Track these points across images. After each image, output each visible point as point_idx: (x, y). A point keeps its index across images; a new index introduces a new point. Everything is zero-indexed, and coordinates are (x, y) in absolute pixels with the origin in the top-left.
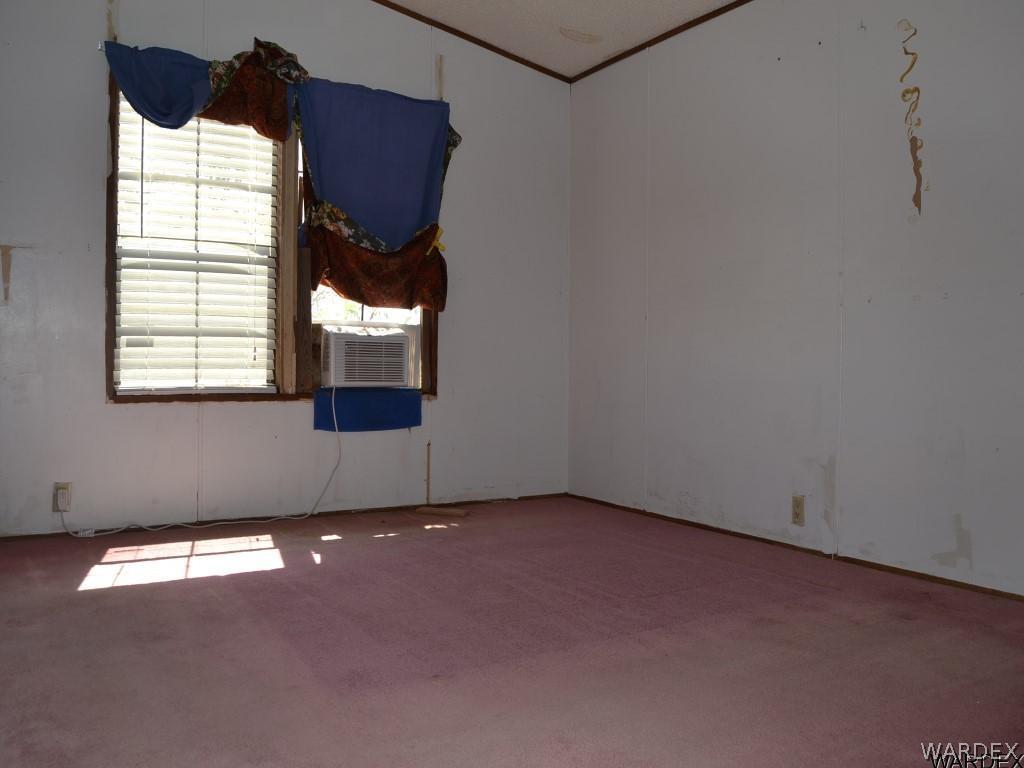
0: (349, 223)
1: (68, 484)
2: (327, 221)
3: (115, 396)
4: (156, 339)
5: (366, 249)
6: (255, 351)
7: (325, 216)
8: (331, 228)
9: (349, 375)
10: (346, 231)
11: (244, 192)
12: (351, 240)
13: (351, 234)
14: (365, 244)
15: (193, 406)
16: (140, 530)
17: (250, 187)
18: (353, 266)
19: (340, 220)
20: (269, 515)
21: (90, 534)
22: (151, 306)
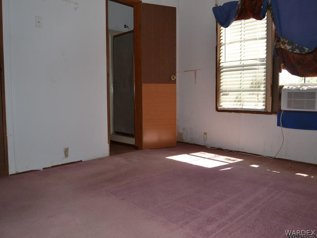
0: (289, 44)
1: (207, 133)
2: (281, 45)
3: (218, 110)
4: (230, 93)
5: (296, 53)
6: (258, 96)
7: (281, 43)
8: (283, 47)
9: (289, 106)
10: (288, 47)
11: (256, 41)
12: (290, 51)
13: (290, 48)
14: (297, 51)
15: (238, 114)
16: (222, 150)
17: (258, 38)
18: (293, 61)
19: (286, 43)
20: (260, 154)
21: (209, 148)
22: (228, 83)
